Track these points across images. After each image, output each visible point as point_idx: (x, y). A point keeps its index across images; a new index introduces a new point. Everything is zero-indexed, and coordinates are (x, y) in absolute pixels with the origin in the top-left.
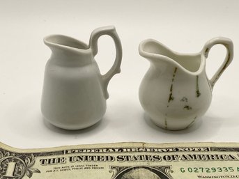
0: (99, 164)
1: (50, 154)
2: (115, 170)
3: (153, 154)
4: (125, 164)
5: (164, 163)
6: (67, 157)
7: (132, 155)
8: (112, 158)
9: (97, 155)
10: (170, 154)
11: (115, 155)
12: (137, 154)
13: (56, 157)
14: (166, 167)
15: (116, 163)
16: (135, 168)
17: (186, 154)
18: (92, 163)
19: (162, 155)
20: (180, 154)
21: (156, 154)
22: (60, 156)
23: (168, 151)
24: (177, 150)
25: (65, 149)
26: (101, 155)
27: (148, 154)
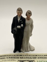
0: (15, 59)
1: (1, 56)
2: (19, 61)
3: (30, 57)
4: (22, 59)
5: (33, 59)
6: (6, 57)
7: (24, 57)
8: (18, 58)
9: (14, 57)
10: (34, 57)
13: (3, 57)
17: (39, 57)
18: (13, 59)
20: (37, 57)
21: (31, 57)
23: (34, 56)
24: (36, 56)
25: (5, 55)
27: (28, 57)
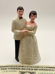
0: (16, 70)
2: (20, 72)
4: (23, 71)
6: (8, 68)
8: (20, 69)
12: (27, 68)
13: (5, 68)
14: (34, 72)
16: (26, 72)
17: (40, 68)
18: (14, 70)
19: (34, 68)
21: (32, 68)
22: (6, 68)
23: (36, 67)
24: (38, 67)
25: (8, 66)
26: (17, 68)
27: (30, 68)
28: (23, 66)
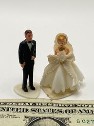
0: (17, 114)
2: (28, 119)
3: (57, 108)
4: (37, 115)
5: (65, 115)
7: (42, 108)
8: (27, 110)
9: (16, 107)
10: (70, 109)
11: (29, 108)
12: (45, 108)
14: (66, 119)
15: (30, 114)
16: (43, 118)
17: (82, 109)
18: (12, 113)
19: (64, 109)
20: (77, 109)
21: (60, 109)
23: (69, 106)
24: (76, 105)
26: (19, 107)
27: (54, 108)
28: (34, 104)
